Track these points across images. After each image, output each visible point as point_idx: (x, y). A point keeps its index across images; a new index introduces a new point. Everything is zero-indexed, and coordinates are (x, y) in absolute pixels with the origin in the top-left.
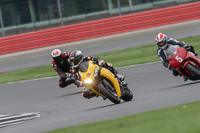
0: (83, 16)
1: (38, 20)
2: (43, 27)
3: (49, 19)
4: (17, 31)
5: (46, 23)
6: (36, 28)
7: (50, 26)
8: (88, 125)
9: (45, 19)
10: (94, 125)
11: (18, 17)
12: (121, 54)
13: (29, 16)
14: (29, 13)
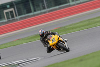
0: (57, 7)
1: (35, 11)
2: (38, 14)
3: (40, 10)
4: (25, 18)
5: (39, 12)
6: (34, 15)
7: (41, 13)
8: (65, 61)
9: (38, 10)
10: (68, 61)
11: (25, 11)
12: (78, 24)
13: (31, 10)
14: (30, 8)
